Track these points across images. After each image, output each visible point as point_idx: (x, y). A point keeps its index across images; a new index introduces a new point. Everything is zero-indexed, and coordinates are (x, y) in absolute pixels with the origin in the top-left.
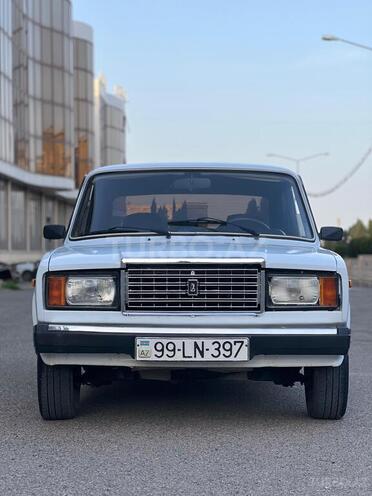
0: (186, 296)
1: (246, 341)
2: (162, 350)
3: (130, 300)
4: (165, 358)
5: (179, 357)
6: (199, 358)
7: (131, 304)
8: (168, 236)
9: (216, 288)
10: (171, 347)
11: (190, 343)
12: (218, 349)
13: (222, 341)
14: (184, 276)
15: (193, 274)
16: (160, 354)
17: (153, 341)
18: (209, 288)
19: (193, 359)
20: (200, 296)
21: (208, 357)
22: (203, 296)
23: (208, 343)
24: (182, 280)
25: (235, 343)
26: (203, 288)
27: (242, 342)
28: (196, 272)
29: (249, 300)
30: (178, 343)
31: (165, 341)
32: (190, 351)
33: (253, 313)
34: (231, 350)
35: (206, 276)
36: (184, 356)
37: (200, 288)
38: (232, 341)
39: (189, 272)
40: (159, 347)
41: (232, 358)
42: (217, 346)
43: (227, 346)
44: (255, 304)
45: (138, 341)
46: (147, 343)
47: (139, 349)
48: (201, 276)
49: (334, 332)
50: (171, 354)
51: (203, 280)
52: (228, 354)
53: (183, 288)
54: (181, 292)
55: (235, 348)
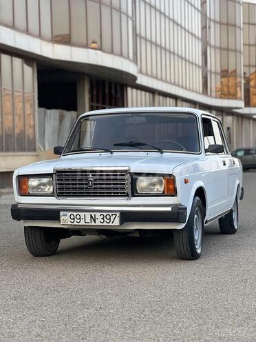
0: (87, 188)
1: (118, 214)
2: (74, 219)
3: (58, 191)
4: (75, 223)
5: (82, 222)
6: (93, 223)
7: (59, 193)
9: (103, 184)
10: (78, 217)
11: (88, 215)
12: (103, 219)
13: (105, 214)
14: (86, 177)
15: (91, 176)
16: (73, 221)
17: (69, 214)
18: (100, 184)
19: (90, 224)
20: (94, 188)
21: (98, 223)
22: (97, 188)
23: (98, 215)
24: (85, 180)
26: (96, 184)
27: (116, 215)
29: (122, 191)
30: (82, 214)
31: (75, 214)
32: (88, 219)
33: (125, 198)
34: (110, 219)
35: (98, 177)
36: (85, 222)
37: (95, 184)
38: (111, 214)
39: (89, 175)
40: (72, 217)
41: (110, 224)
42: (102, 216)
43: (108, 217)
44: (125, 193)
45: (61, 213)
46: (66, 215)
47: (62, 218)
48: (95, 177)
49: (169, 209)
50: (78, 221)
51: (96, 180)
52: (108, 221)
53: (85, 184)
54: (85, 186)
55: (112, 218)
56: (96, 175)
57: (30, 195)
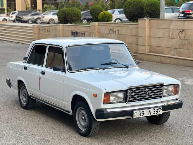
0: (145, 96)
2: (141, 114)
3: (131, 99)
6: (150, 115)
7: (131, 100)
8: (104, 69)
9: (152, 93)
10: (143, 113)
11: (147, 110)
12: (154, 112)
13: (155, 109)
14: (145, 90)
15: (147, 89)
16: (140, 115)
17: (138, 111)
18: (150, 93)
19: (148, 115)
21: (152, 114)
22: (149, 96)
23: (152, 110)
27: (160, 109)
30: (145, 111)
31: (141, 111)
32: (147, 113)
34: (158, 111)
35: (150, 89)
36: (146, 115)
38: (158, 109)
39: (146, 89)
40: (140, 113)
41: (158, 114)
44: (161, 96)
45: (134, 112)
46: (137, 112)
47: (134, 114)
50: (143, 115)
51: (149, 91)
52: (157, 112)
53: (144, 94)
55: (159, 111)
56: (149, 88)
57: (111, 103)
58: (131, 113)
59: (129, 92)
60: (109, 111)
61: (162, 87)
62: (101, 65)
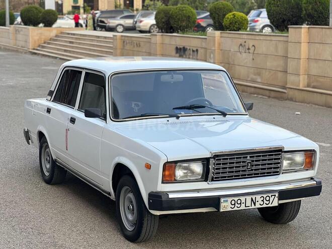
0: (245, 171)
1: (277, 195)
2: (235, 204)
3: (216, 176)
4: (236, 209)
5: (243, 207)
6: (253, 206)
7: (216, 178)
8: (178, 118)
9: (259, 165)
10: (239, 202)
11: (249, 198)
12: (263, 201)
13: (265, 196)
14: (245, 160)
16: (233, 206)
17: (230, 199)
18: (255, 165)
19: (250, 208)
21: (257, 205)
22: (253, 170)
23: (258, 197)
24: (243, 162)
25: (272, 196)
26: (253, 165)
27: (275, 195)
28: (251, 157)
29: (275, 170)
30: (243, 199)
31: (236, 199)
32: (248, 203)
34: (269, 200)
35: (255, 159)
36: (246, 206)
38: (270, 195)
39: (247, 157)
40: (233, 203)
41: (270, 205)
42: (262, 199)
44: (278, 172)
45: (222, 200)
46: (227, 201)
48: (252, 159)
50: (239, 206)
51: (254, 161)
52: (268, 202)
53: (243, 167)
54: (242, 169)
55: (271, 199)
56: (254, 157)
57: (176, 181)
58: (215, 202)
59: (212, 161)
60: (171, 196)
61: (280, 154)
62: (174, 109)
